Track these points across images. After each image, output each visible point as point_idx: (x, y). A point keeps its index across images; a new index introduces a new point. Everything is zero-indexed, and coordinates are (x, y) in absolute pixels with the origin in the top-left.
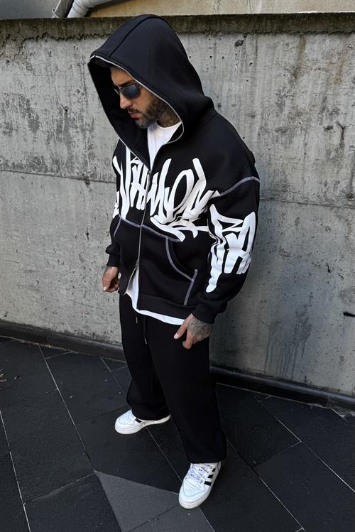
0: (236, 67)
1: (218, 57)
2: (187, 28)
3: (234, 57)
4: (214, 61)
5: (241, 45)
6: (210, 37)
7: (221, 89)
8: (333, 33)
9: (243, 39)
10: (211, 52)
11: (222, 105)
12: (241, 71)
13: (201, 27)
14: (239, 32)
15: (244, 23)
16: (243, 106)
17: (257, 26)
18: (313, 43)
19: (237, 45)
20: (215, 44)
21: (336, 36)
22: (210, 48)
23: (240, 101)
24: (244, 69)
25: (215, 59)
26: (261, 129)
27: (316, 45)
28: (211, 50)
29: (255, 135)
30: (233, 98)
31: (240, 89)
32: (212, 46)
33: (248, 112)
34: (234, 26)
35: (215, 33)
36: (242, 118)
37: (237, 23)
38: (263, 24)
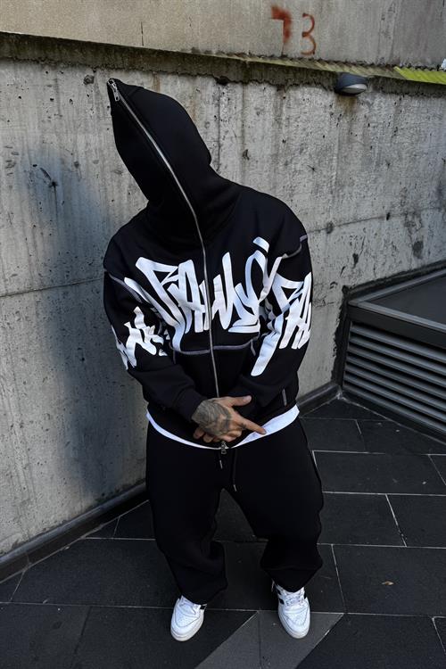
0: (91, 112)
1: (64, 100)
2: (11, 52)
3: (86, 98)
4: (58, 106)
5: (92, 82)
6: (47, 68)
7: (75, 144)
8: (183, 74)
9: (93, 75)
10: (51, 92)
11: (80, 163)
12: (98, 117)
13: (31, 53)
14: (86, 65)
15: (89, 53)
16: (107, 162)
17: (106, 59)
18: (167, 84)
19: (87, 82)
20: (56, 80)
21: (185, 78)
22: (50, 86)
23: (103, 155)
24: (101, 115)
25: (58, 102)
26: (130, 187)
27: (169, 87)
28: (51, 89)
29: (125, 195)
30: (94, 152)
31: (100, 141)
32: (52, 83)
33: (114, 168)
34: (78, 56)
35: (55, 65)
36: (108, 176)
37: (81, 51)
38: (113, 57)
